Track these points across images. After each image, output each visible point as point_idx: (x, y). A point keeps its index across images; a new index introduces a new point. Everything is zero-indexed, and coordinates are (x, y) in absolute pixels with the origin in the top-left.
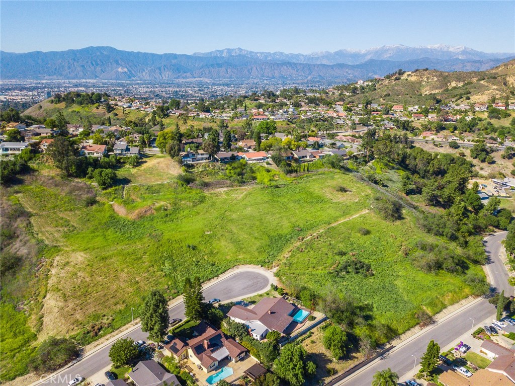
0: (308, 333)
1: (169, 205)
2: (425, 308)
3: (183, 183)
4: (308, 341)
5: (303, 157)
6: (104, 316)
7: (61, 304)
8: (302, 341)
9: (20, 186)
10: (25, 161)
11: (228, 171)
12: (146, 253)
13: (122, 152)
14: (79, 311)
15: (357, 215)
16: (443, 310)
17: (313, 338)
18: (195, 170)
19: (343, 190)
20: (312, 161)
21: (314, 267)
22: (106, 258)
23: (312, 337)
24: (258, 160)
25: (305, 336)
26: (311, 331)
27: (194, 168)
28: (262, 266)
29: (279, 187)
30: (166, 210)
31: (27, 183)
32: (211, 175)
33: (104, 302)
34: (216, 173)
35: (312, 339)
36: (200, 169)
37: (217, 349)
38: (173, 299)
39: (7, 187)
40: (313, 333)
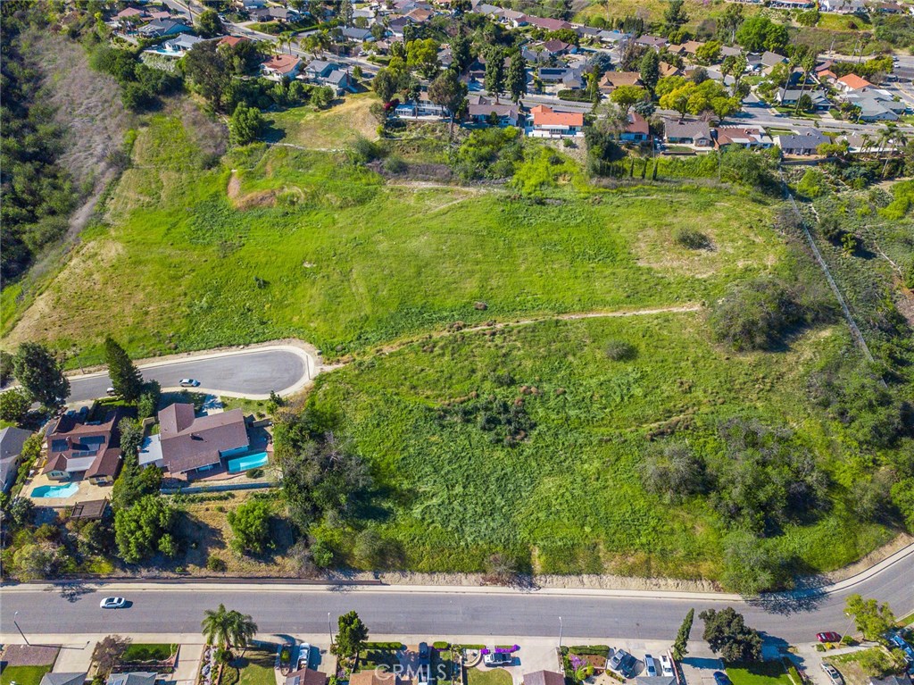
0: (224, 494)
1: (303, 195)
2: (536, 552)
3: (361, 156)
4: (213, 505)
5: (683, 140)
6: (74, 345)
7: (47, 310)
8: (205, 500)
9: (155, 114)
10: (184, 73)
11: (464, 147)
12: (194, 271)
13: (317, 76)
14: (57, 328)
15: (655, 312)
16: (585, 576)
17: (227, 505)
18: (405, 135)
19: (695, 241)
20: (694, 154)
21: (414, 387)
22: (140, 262)
23: (227, 502)
24: (552, 131)
25: (216, 494)
26: (233, 492)
27: (405, 130)
28: (319, 354)
29: (544, 204)
30: (293, 203)
31: (167, 109)
32: (426, 150)
33: (89, 327)
34: (440, 148)
35: (224, 506)
36: (414, 135)
37: (84, 455)
38: (160, 356)
39: (138, 114)
40: (233, 496)
